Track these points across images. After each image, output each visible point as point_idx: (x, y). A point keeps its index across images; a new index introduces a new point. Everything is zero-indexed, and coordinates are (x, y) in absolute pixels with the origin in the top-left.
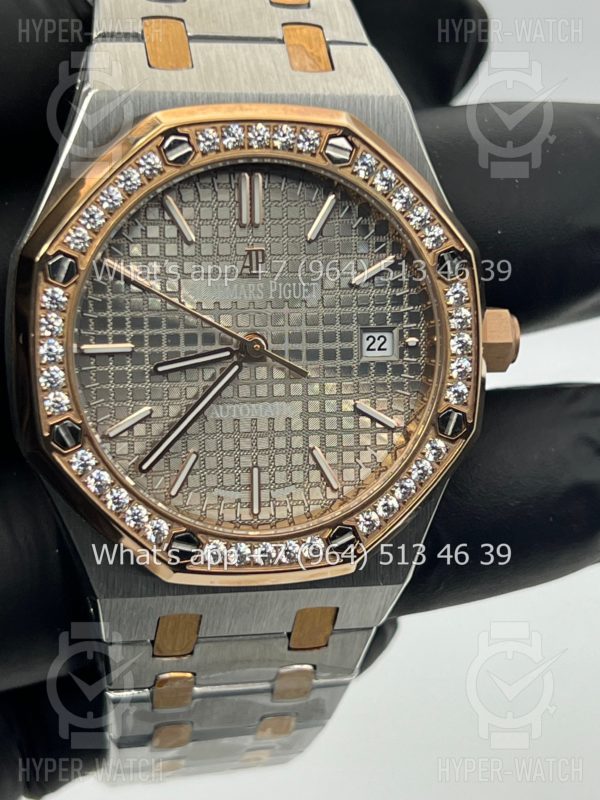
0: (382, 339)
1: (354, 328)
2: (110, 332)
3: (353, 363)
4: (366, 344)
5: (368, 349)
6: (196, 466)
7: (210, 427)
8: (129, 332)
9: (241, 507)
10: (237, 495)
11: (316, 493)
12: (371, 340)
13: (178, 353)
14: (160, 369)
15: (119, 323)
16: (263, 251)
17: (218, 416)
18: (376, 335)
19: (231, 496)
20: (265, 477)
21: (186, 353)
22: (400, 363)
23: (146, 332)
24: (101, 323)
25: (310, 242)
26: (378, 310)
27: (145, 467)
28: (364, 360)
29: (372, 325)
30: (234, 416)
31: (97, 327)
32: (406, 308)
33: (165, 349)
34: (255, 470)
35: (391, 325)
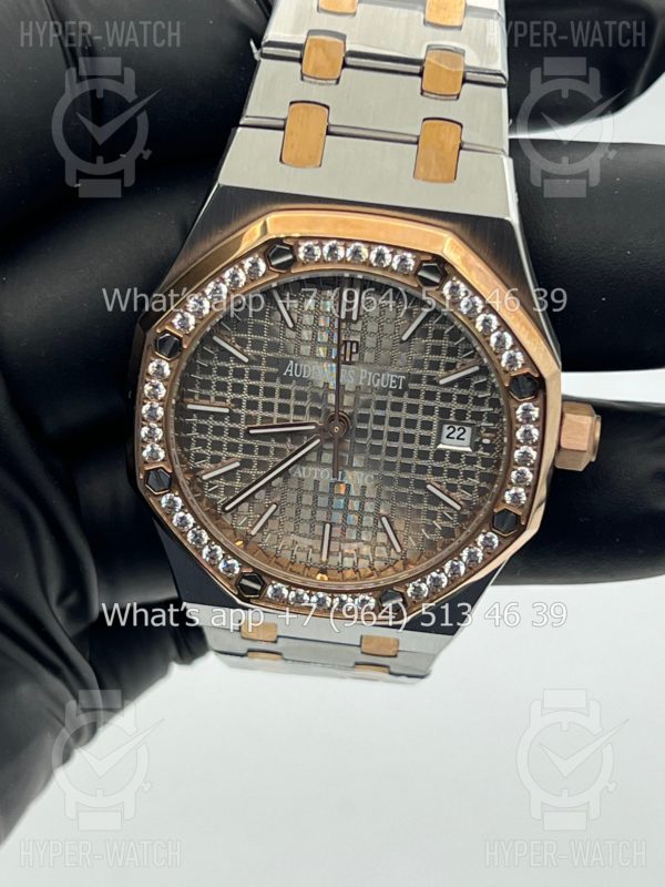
0: (462, 431)
1: (435, 419)
2: (213, 393)
3: (430, 448)
4: (446, 432)
5: (448, 437)
6: (277, 513)
7: (293, 484)
8: (229, 395)
9: (313, 552)
10: (310, 542)
11: (382, 552)
12: (451, 430)
13: (271, 419)
14: (252, 432)
15: (222, 387)
16: (357, 343)
17: (300, 475)
18: (457, 427)
19: (306, 542)
20: (337, 532)
21: (279, 420)
22: (474, 455)
23: (245, 396)
24: (206, 385)
25: (402, 342)
26: (461, 407)
27: (227, 508)
28: (440, 446)
29: (452, 419)
30: (315, 477)
31: (202, 387)
32: (486, 409)
33: (259, 413)
34: (328, 526)
35: (470, 421)
